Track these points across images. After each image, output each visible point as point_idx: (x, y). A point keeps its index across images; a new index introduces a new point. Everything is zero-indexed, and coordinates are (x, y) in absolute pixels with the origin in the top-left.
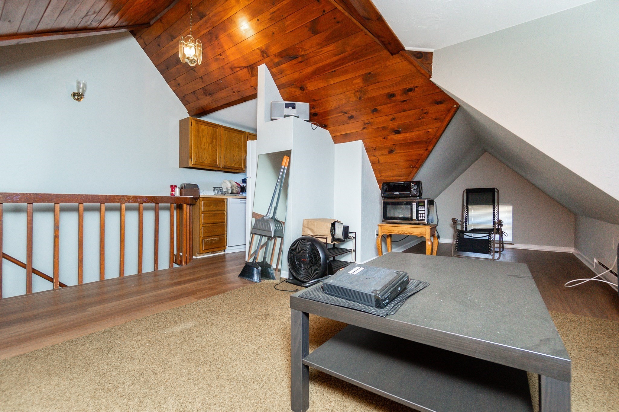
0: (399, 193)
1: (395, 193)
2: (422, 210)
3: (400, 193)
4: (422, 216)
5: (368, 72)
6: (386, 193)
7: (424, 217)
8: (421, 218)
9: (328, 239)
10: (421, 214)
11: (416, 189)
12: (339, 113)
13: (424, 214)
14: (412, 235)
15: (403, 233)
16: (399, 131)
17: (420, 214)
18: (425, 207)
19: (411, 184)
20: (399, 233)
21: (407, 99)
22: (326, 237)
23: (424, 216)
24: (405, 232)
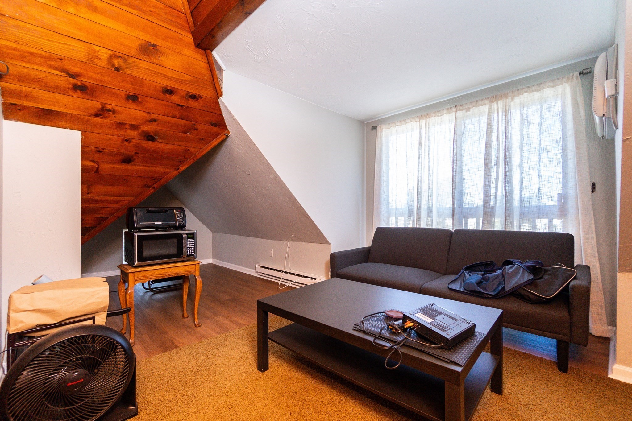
0: (161, 223)
1: (155, 223)
2: (191, 243)
3: (163, 223)
4: (191, 250)
5: (153, 42)
6: (142, 223)
7: (193, 252)
8: (190, 253)
9: (96, 318)
10: (190, 248)
11: (182, 218)
12: (56, 69)
13: (193, 248)
14: (180, 275)
15: (168, 275)
16: (154, 138)
17: (188, 249)
18: (194, 240)
19: (175, 211)
20: (162, 277)
21: (185, 105)
22: (91, 316)
23: (193, 250)
24: (171, 274)
